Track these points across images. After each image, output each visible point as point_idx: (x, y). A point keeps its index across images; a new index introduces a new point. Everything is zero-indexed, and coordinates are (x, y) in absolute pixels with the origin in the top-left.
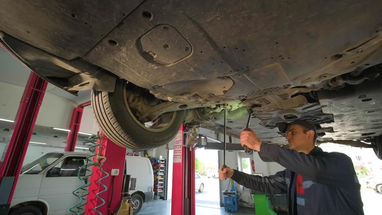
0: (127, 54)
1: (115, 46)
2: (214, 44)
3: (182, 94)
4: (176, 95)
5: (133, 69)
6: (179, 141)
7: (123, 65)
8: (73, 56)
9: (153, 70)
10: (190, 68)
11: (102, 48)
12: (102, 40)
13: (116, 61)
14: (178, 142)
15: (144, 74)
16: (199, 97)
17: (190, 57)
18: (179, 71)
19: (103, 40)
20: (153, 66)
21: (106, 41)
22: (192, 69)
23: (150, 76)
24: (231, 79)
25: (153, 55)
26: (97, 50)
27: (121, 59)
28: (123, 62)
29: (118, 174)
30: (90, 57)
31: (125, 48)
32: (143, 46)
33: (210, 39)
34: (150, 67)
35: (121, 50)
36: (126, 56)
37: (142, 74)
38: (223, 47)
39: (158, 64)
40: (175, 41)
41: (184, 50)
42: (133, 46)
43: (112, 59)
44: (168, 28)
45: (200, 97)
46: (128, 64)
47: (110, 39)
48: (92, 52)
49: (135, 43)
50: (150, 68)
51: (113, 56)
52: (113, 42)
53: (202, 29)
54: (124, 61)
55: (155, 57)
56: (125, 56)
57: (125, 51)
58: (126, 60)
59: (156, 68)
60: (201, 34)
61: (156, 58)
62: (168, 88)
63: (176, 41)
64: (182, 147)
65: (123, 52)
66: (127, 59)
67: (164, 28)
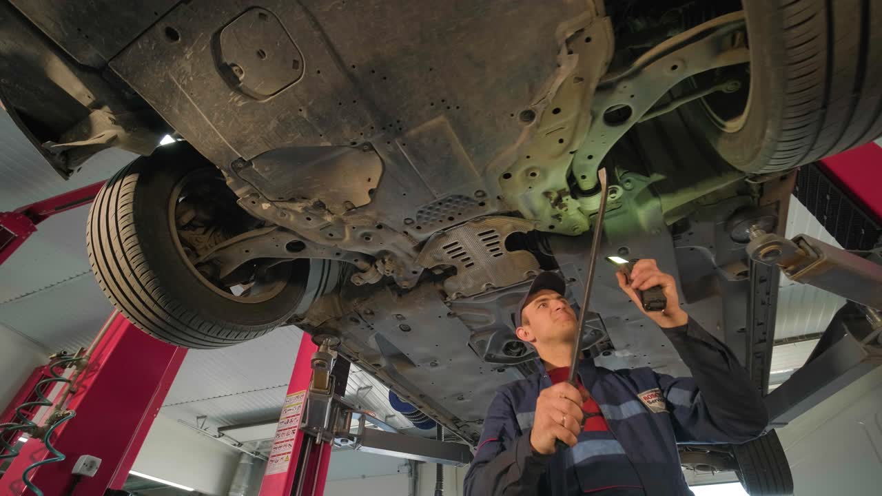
0: (193, 65)
1: (176, 43)
2: (337, 58)
3: (292, 200)
4: (281, 200)
5: (198, 106)
6: (294, 416)
7: (182, 92)
8: (90, 56)
9: (235, 108)
10: (301, 110)
11: (150, 43)
12: (154, 25)
13: (171, 82)
14: (290, 419)
15: (218, 120)
16: (327, 212)
17: (301, 82)
18: (283, 116)
19: (157, 25)
20: (236, 99)
21: (160, 29)
22: (304, 114)
23: (230, 124)
24: (377, 152)
25: (238, 74)
26: (140, 47)
27: (180, 75)
28: (183, 86)
29: (93, 473)
30: (123, 64)
31: (191, 48)
32: (223, 49)
33: (330, 46)
34: (230, 101)
35: (184, 54)
36: (190, 71)
37: (215, 118)
38: (351, 64)
39: (246, 95)
40: (277, 43)
41: (291, 66)
42: (205, 48)
43: (164, 74)
44: (265, 16)
45: (329, 211)
46: (191, 92)
47: (169, 25)
48: (130, 51)
49: (211, 41)
50: (231, 103)
51: (167, 67)
52: (172, 34)
53: (317, 25)
54: (185, 82)
55: (241, 78)
56: (189, 68)
57: (190, 58)
58: (188, 80)
59: (241, 104)
60: (316, 34)
61: (243, 80)
62: (264, 171)
63: (278, 45)
64: (296, 432)
65: (186, 59)
66: (191, 79)
67: (261, 14)
